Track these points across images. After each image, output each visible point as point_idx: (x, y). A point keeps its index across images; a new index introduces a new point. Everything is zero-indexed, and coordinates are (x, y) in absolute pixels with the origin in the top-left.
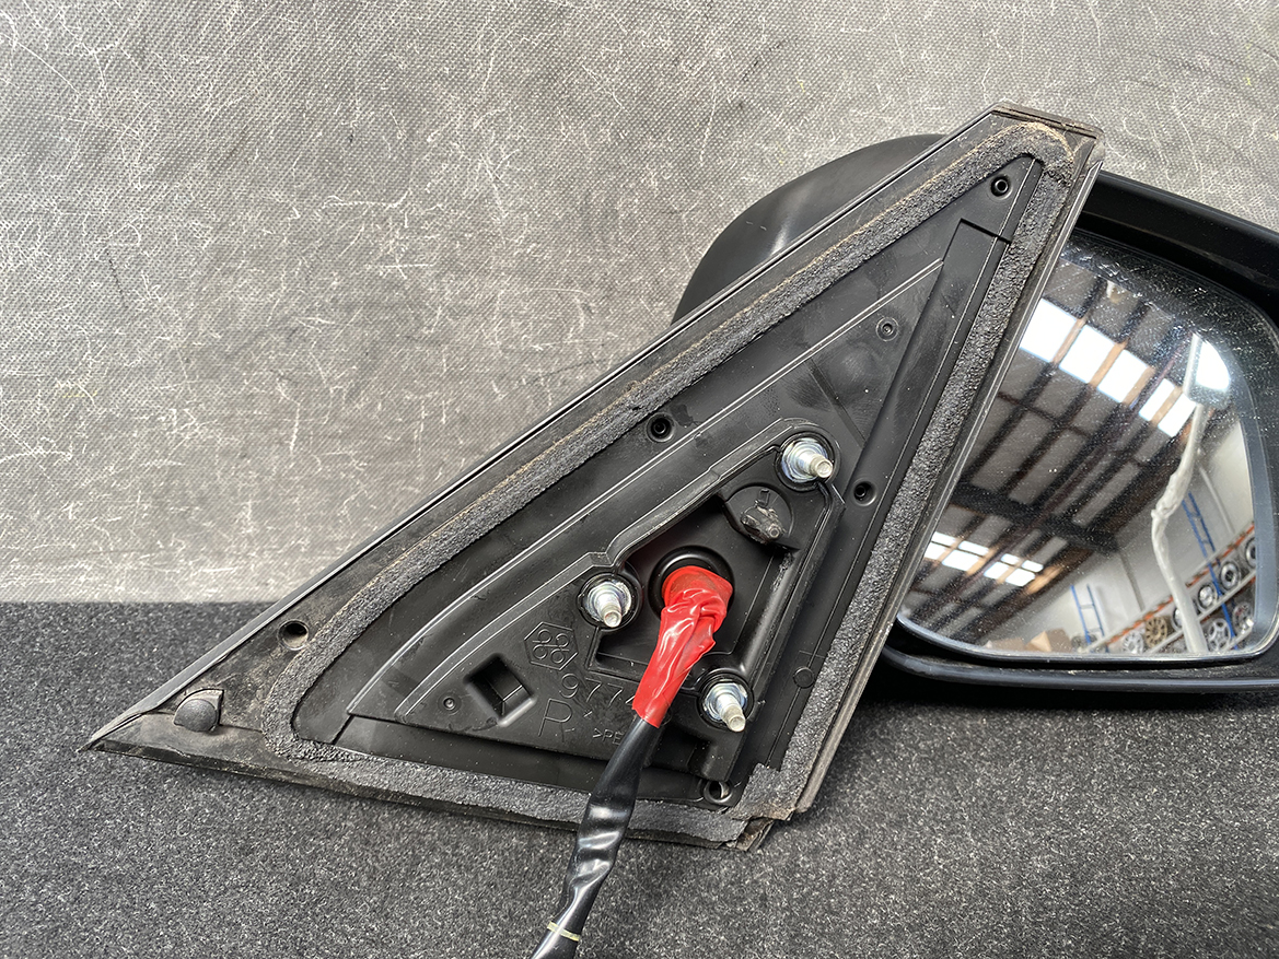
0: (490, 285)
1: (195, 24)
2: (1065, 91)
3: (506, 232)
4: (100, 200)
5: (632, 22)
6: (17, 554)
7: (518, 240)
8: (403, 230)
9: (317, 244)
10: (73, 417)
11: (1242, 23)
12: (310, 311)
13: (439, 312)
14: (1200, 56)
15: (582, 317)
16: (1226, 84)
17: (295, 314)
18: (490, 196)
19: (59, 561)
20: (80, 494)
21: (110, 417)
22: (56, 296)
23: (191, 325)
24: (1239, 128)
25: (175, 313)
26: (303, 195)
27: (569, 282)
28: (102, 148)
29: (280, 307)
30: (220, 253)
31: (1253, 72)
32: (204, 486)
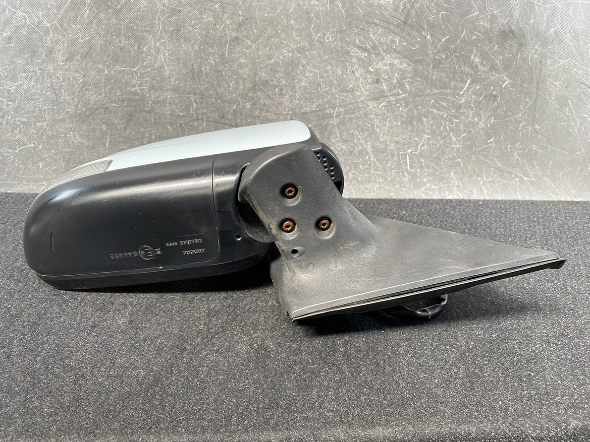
0: (165, 94)
1: (76, 16)
2: (337, 32)
3: (169, 77)
4: (50, 68)
5: (201, 13)
6: (24, 179)
7: (173, 80)
8: (138, 77)
9: (113, 81)
10: (42, 135)
11: (386, 9)
12: (111, 102)
13: (150, 102)
14: (376, 20)
15: (195, 104)
16: (386, 28)
17: (107, 103)
18: (163, 66)
19: (37, 181)
20: (44, 160)
21: (53, 135)
22: (38, 97)
23: (76, 106)
24: (393, 41)
25: (72, 102)
26: (108, 66)
27: (189, 93)
28: (51, 52)
29: (103, 101)
30: (84, 84)
31: (393, 24)
32: (81, 158)
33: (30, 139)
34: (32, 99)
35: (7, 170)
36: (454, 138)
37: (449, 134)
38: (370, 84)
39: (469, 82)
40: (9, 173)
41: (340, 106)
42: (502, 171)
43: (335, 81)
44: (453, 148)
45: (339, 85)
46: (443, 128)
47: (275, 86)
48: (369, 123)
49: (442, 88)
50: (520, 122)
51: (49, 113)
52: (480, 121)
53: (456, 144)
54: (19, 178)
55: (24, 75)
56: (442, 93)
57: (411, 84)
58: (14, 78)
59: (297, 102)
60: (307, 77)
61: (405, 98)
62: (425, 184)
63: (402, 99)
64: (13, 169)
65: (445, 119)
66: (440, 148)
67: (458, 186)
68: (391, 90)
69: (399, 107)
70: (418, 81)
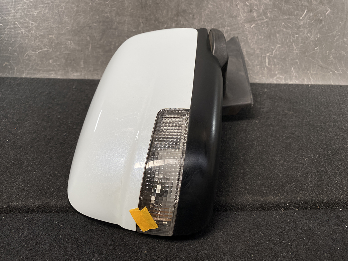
33: (45, 46)
34: (47, 21)
35: (31, 64)
36: (295, 47)
37: (292, 44)
38: (246, 13)
39: (306, 11)
40: (32, 66)
41: (228, 26)
42: (322, 67)
43: (226, 11)
44: (294, 53)
45: (228, 13)
46: (289, 40)
47: (190, 13)
48: (245, 37)
49: (289, 15)
50: (335, 37)
51: (56, 29)
52: (311, 36)
53: (296, 50)
54: (38, 69)
55: (42, 5)
56: (289, 18)
57: (271, 12)
58: (36, 8)
59: (203, 23)
60: (209, 8)
61: (267, 21)
62: (276, 75)
63: (265, 22)
64: (34, 64)
65: (290, 35)
66: (286, 52)
67: (296, 77)
68: (258, 16)
69: (263, 27)
70: (275, 11)
